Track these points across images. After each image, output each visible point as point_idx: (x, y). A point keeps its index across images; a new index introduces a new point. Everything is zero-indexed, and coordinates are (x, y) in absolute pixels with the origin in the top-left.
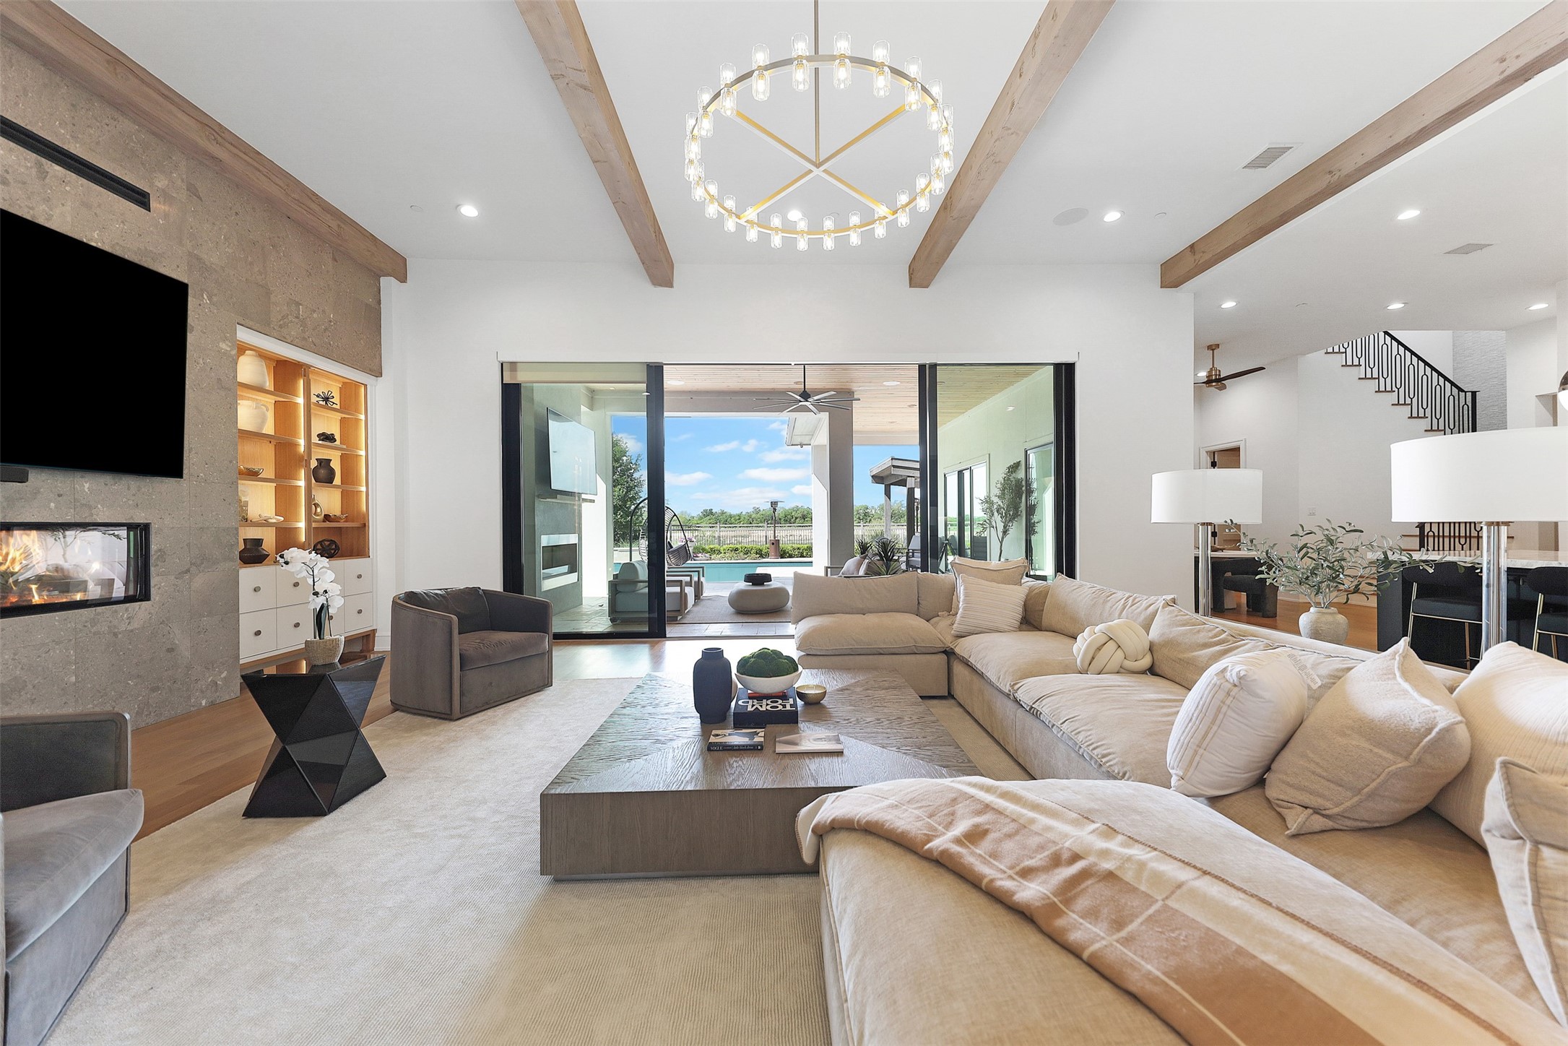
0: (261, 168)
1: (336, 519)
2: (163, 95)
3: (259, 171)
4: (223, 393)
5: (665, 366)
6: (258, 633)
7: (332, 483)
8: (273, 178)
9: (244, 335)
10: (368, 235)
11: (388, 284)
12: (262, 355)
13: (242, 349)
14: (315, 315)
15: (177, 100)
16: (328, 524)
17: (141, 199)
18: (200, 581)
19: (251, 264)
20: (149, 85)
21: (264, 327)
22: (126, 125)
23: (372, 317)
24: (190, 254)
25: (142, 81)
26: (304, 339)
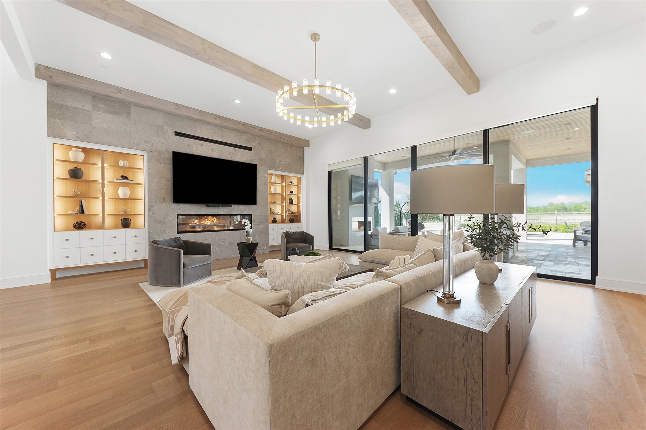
0: (271, 133)
1: (295, 213)
2: (252, 127)
3: (271, 134)
4: (265, 186)
5: (368, 157)
6: (273, 239)
7: (292, 203)
8: (274, 134)
9: (270, 171)
10: (298, 138)
11: (305, 149)
12: (276, 175)
13: (272, 175)
14: (286, 163)
15: (255, 127)
16: (293, 214)
17: (250, 149)
18: (261, 226)
19: (271, 155)
20: (249, 127)
21: (274, 168)
22: (248, 135)
23: (301, 159)
24: (259, 157)
25: (248, 126)
26: (283, 169)
